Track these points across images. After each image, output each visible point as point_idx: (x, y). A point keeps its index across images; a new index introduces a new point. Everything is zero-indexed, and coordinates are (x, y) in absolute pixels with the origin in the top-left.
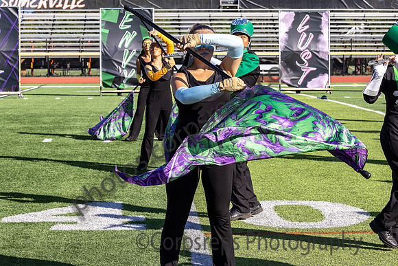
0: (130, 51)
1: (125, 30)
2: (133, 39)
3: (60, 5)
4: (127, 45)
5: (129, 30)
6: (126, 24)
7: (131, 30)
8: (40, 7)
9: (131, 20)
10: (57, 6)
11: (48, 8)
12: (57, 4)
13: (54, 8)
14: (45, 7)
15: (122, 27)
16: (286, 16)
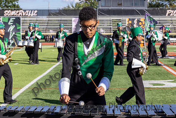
0: (13, 33)
1: (10, 25)
2: (14, 28)
3: (27, 14)
4: (11, 31)
5: (12, 25)
6: (11, 22)
7: (13, 25)
8: (19, 15)
9: (13, 21)
10: (26, 15)
11: (23, 15)
12: (26, 14)
13: (25, 15)
14: (21, 15)
15: (9, 24)
16: (75, 19)
